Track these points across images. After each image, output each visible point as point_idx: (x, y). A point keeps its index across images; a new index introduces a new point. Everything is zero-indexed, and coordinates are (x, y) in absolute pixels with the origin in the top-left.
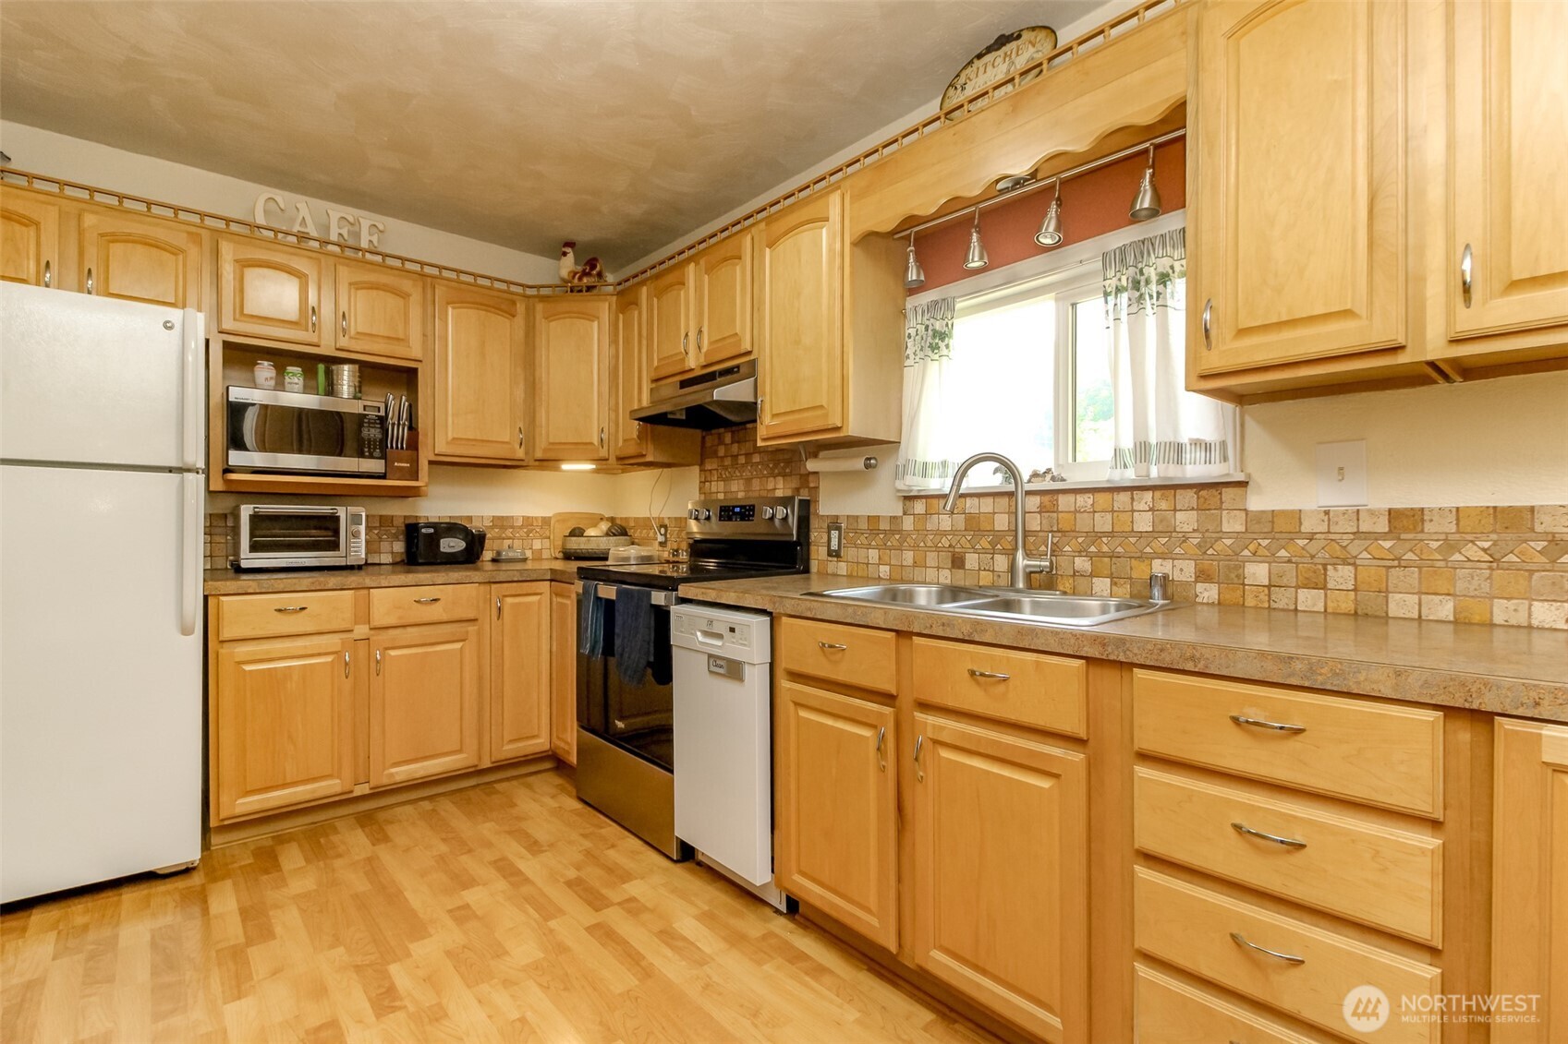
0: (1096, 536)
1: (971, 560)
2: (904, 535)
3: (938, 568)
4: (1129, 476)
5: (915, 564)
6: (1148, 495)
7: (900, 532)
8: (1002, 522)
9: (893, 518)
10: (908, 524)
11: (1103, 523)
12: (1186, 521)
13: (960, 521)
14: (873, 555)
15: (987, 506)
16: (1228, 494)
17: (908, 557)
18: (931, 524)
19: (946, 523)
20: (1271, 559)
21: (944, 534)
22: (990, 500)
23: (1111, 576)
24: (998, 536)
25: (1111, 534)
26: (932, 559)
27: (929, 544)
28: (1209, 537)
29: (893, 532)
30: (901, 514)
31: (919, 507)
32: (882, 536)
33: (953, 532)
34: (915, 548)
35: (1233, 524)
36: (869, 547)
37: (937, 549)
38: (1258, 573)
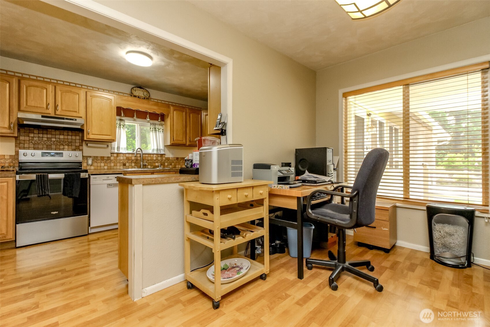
0: (148, 160)
1: (127, 164)
2: (111, 161)
3: (120, 166)
4: (155, 152)
5: (114, 166)
6: (155, 155)
7: (110, 160)
8: (133, 158)
9: (108, 157)
10: (112, 158)
11: (149, 158)
12: (159, 158)
13: (125, 158)
14: (102, 164)
15: (130, 155)
16: (164, 155)
17: (112, 164)
18: (118, 158)
19: (122, 158)
20: (167, 162)
21: (121, 160)
22: (131, 155)
23: (150, 165)
24: (132, 160)
25: (150, 160)
26: (118, 164)
27: (118, 162)
28: (162, 160)
29: (108, 160)
30: (110, 156)
31: (115, 155)
32: (105, 161)
33: (123, 160)
34: (114, 162)
35: (164, 159)
36: (101, 163)
37: (120, 163)
38: (166, 164)
